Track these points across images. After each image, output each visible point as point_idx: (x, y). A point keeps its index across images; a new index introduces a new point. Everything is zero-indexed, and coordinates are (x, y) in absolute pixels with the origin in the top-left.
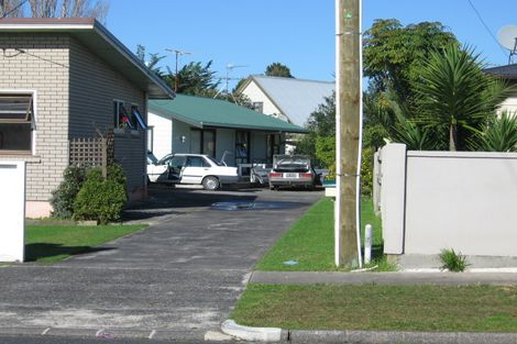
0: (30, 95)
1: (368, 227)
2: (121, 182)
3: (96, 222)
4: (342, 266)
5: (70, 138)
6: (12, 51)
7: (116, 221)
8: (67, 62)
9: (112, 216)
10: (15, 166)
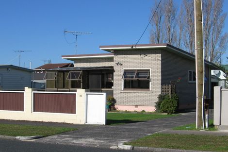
0: (149, 70)
1: (207, 115)
2: (176, 100)
3: (167, 114)
4: (198, 129)
5: (162, 85)
6: (143, 56)
7: (174, 113)
8: (160, 59)
9: (172, 111)
10: (103, 94)
